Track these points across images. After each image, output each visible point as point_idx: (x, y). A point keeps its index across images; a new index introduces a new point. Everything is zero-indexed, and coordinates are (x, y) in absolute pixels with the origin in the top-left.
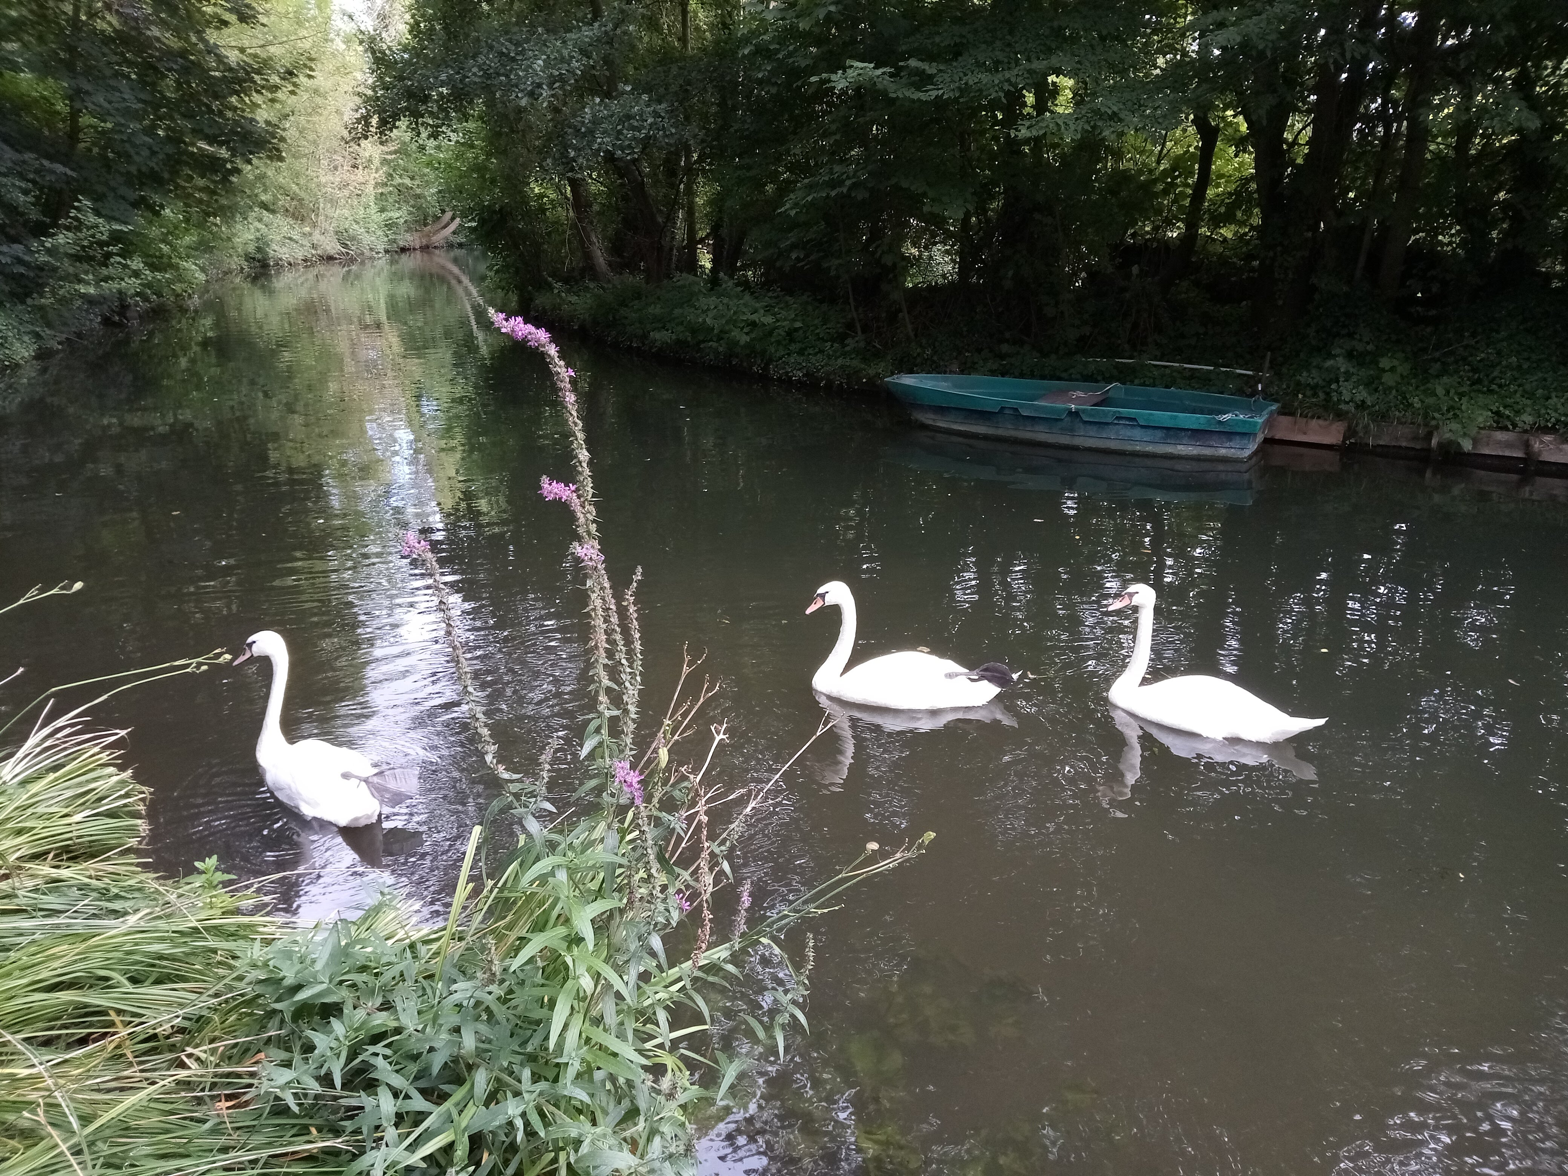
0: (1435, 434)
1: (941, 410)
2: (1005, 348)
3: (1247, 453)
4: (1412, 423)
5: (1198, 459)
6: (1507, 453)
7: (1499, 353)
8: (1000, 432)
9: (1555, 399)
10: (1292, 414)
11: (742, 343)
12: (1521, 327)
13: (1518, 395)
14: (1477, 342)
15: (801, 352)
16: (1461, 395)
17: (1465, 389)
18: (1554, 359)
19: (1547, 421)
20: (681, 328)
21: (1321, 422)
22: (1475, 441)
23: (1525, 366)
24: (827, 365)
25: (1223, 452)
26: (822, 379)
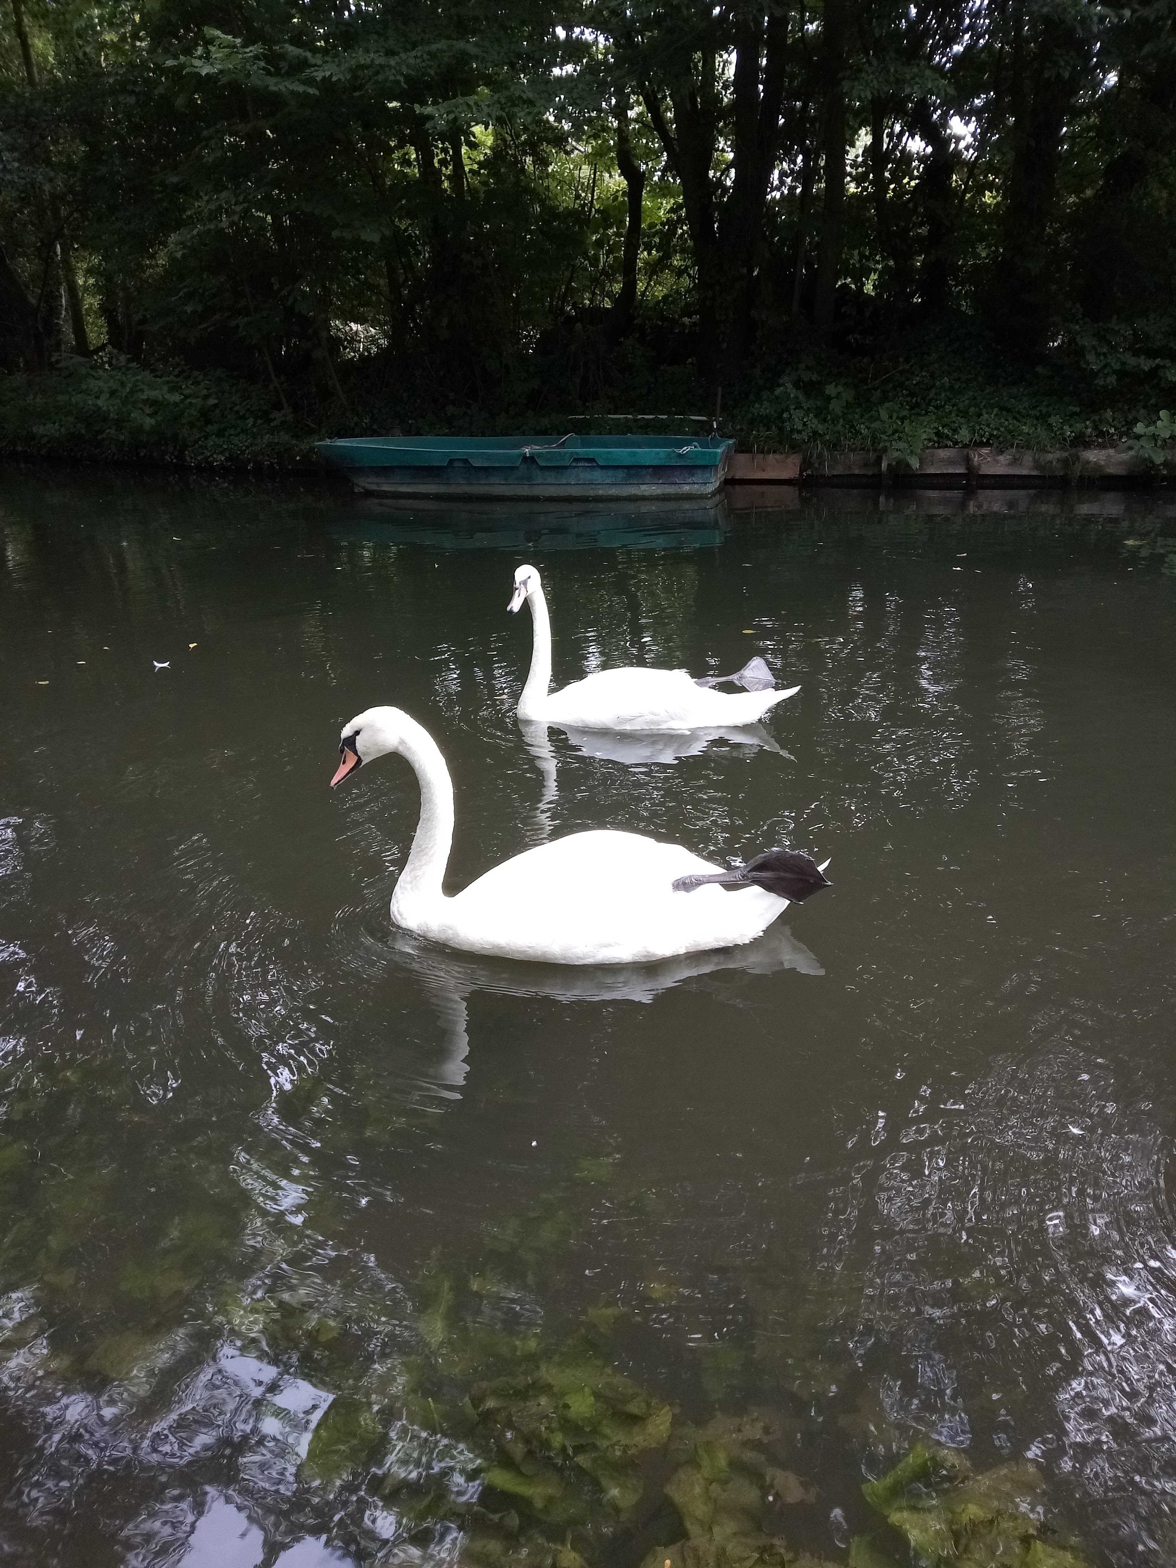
0: (884, 457)
1: (384, 471)
2: (451, 410)
3: (710, 488)
4: (862, 449)
5: (665, 498)
6: (950, 471)
7: (932, 375)
8: (453, 489)
9: (986, 416)
10: (749, 451)
11: (147, 427)
12: (949, 349)
13: (953, 415)
14: (912, 366)
15: (220, 433)
16: (902, 419)
17: (905, 413)
18: (980, 379)
19: (982, 436)
20: (71, 419)
21: (777, 456)
22: (921, 461)
23: (956, 387)
24: (251, 445)
25: (686, 488)
26: (249, 461)
